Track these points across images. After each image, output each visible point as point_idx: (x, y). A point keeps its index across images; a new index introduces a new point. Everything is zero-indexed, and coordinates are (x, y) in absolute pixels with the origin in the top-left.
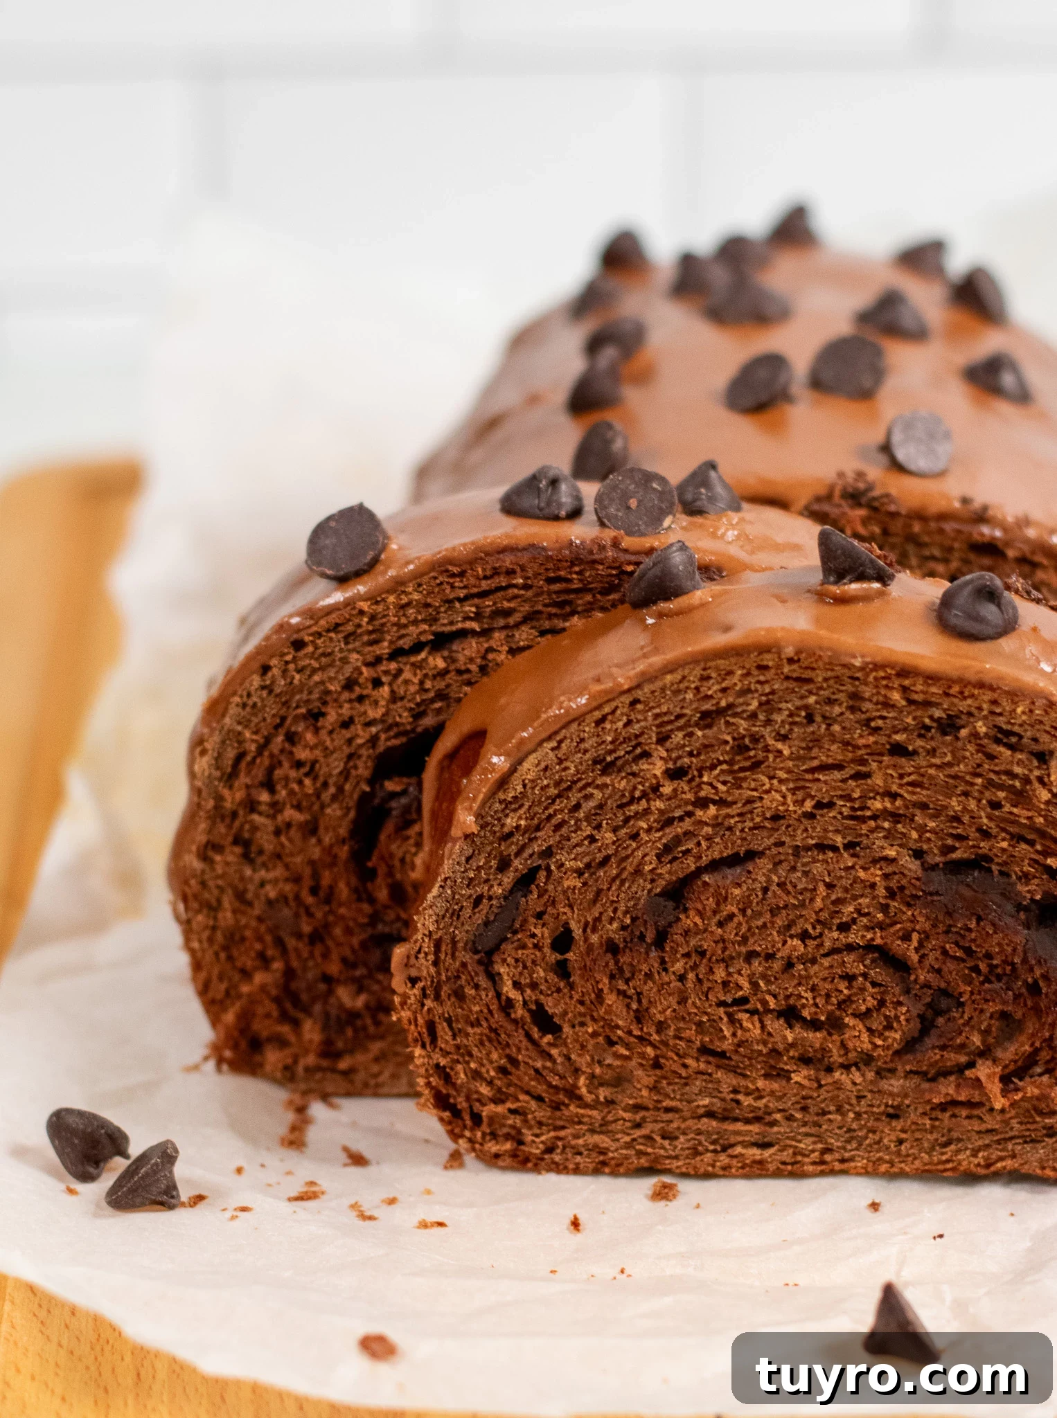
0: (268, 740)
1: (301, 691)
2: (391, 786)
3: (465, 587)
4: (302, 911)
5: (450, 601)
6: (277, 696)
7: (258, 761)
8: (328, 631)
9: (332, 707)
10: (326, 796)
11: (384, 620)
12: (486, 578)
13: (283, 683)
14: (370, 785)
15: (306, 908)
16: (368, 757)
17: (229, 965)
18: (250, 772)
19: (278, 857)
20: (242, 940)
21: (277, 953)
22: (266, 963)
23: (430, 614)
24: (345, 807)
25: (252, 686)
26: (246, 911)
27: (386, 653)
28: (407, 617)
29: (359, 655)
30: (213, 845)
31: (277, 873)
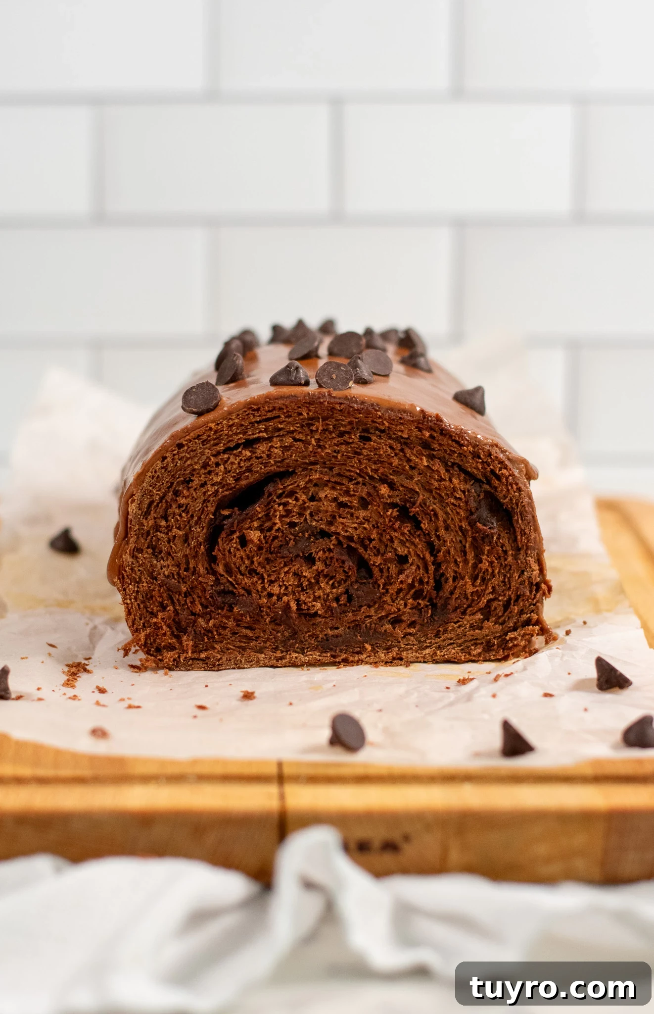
0: (165, 495)
1: (181, 470)
2: (226, 513)
3: (260, 416)
4: (181, 580)
5: (252, 423)
6: (169, 472)
7: (160, 505)
9: (196, 477)
10: (193, 522)
11: (222, 433)
12: (269, 411)
13: (172, 465)
14: (214, 514)
15: (183, 579)
16: (213, 501)
17: (145, 610)
18: (156, 511)
19: (169, 554)
20: (152, 597)
21: (169, 602)
22: (163, 608)
23: (243, 430)
24: (202, 527)
25: (157, 466)
26: (153, 582)
27: (222, 449)
28: (232, 431)
29: (209, 451)
30: (137, 549)
31: (169, 562)
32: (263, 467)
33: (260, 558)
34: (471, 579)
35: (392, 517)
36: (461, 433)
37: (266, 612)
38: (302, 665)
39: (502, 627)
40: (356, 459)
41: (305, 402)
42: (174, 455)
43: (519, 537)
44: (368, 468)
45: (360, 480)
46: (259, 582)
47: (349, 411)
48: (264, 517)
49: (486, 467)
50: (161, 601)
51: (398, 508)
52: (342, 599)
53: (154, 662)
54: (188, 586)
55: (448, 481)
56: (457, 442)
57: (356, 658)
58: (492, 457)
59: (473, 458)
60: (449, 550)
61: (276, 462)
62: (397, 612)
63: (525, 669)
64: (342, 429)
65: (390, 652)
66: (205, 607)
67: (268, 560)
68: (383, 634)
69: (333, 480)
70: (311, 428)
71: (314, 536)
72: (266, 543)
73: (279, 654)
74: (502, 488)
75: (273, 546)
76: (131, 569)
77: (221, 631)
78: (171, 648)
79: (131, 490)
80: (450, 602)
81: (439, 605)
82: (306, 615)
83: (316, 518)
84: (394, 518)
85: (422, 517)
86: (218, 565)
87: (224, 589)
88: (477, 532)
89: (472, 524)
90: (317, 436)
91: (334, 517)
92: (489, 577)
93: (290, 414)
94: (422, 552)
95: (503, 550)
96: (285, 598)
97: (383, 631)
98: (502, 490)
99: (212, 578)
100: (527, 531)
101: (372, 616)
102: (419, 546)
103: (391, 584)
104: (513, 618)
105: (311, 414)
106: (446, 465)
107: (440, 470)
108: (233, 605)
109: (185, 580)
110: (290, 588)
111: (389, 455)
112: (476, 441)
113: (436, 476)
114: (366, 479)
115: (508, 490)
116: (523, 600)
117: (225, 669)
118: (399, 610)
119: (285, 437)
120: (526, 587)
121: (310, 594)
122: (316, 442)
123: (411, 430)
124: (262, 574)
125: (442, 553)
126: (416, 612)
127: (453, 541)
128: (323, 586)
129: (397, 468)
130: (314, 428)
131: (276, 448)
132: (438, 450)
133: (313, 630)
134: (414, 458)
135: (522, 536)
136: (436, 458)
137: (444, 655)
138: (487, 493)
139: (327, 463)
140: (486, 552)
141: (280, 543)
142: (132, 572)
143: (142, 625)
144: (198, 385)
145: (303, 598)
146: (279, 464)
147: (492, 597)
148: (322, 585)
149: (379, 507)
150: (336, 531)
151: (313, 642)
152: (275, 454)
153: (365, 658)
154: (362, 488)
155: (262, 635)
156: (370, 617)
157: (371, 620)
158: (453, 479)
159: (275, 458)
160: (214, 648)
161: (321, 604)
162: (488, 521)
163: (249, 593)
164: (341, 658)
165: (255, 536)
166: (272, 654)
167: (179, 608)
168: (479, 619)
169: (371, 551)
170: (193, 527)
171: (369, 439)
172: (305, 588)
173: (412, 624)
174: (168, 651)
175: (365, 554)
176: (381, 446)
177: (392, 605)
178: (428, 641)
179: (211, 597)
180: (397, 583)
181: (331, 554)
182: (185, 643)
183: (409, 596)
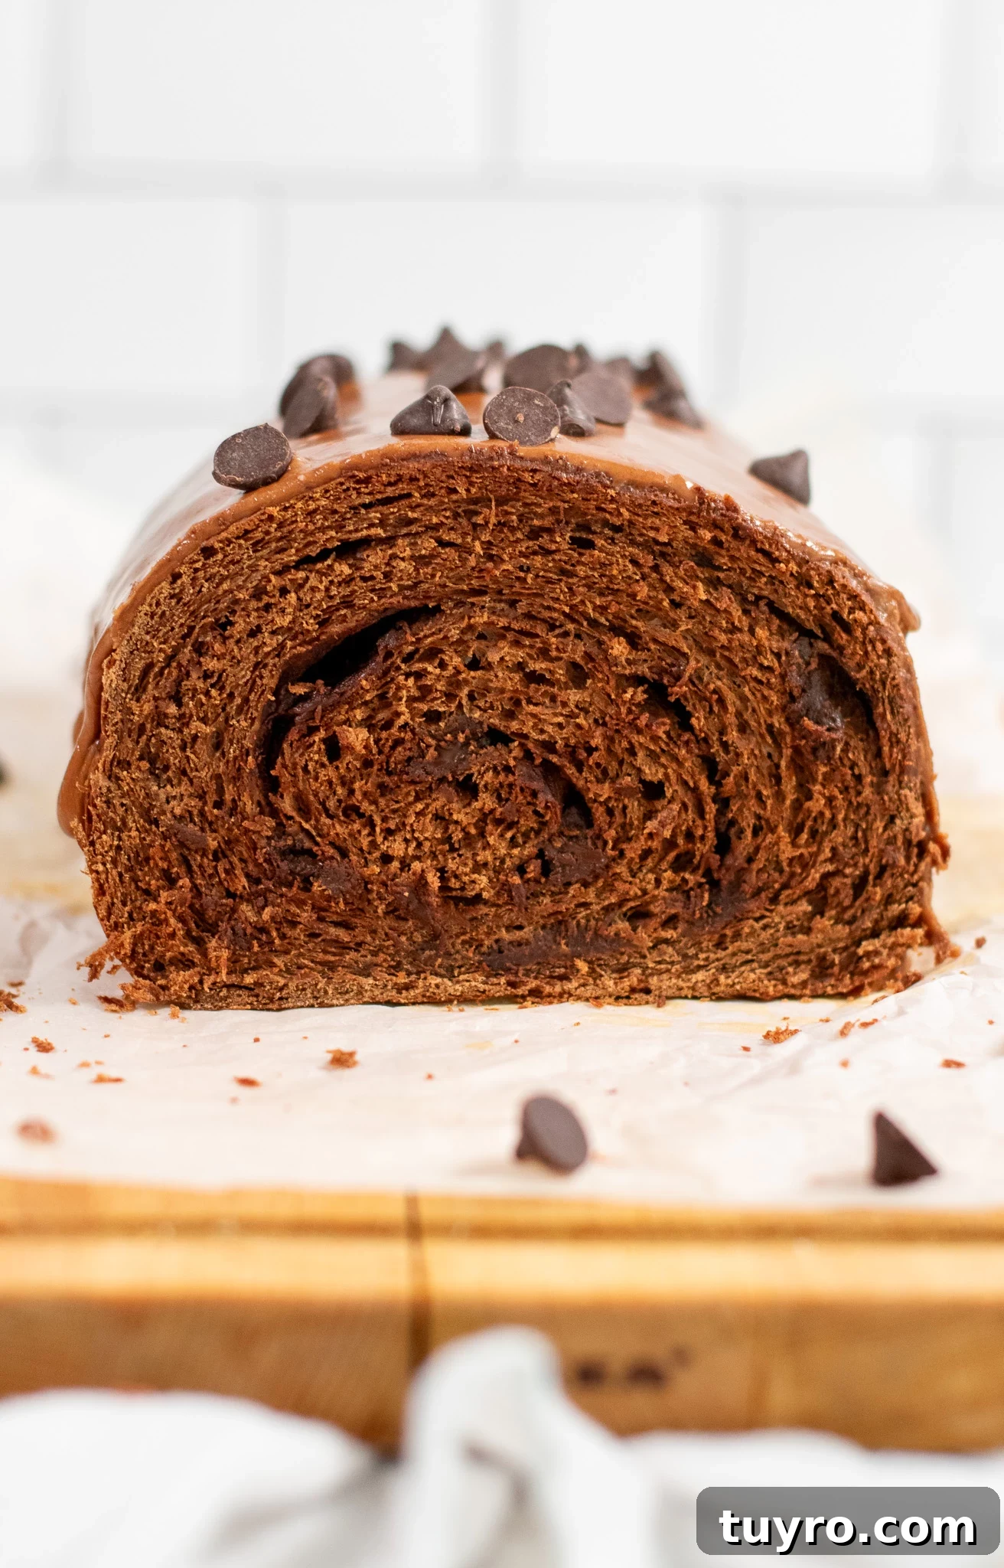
0: (176, 650)
1: (210, 601)
2: (299, 690)
3: (370, 494)
4: (206, 826)
5: (354, 508)
6: (185, 604)
7: (166, 672)
9: (240, 616)
10: (232, 709)
11: (293, 526)
12: (390, 484)
13: (191, 591)
14: (276, 693)
15: (211, 824)
16: (275, 665)
17: (133, 886)
18: (157, 684)
19: (184, 773)
20: (147, 859)
21: (182, 871)
22: (171, 881)
23: (336, 521)
24: (250, 718)
25: (161, 593)
26: (151, 829)
27: (294, 561)
28: (314, 524)
29: (267, 563)
30: (119, 762)
31: (183, 788)
32: (376, 598)
33: (366, 783)
34: (790, 832)
35: (633, 704)
36: (775, 537)
37: (378, 893)
38: (449, 1002)
39: (850, 929)
40: (563, 584)
41: (462, 467)
42: (196, 570)
43: (886, 749)
44: (588, 603)
45: (571, 627)
46: (365, 832)
47: (550, 486)
48: (376, 701)
49: (823, 605)
50: (166, 867)
51: (646, 686)
52: (532, 868)
53: (151, 990)
54: (220, 839)
55: (748, 633)
56: (767, 554)
57: (558, 989)
58: (835, 585)
59: (797, 587)
60: (746, 773)
61: (402, 588)
62: (640, 897)
63: (901, 1012)
64: (536, 522)
65: (626, 977)
66: (254, 881)
67: (383, 788)
68: (613, 941)
69: (516, 626)
70: (474, 520)
71: (477, 740)
72: (380, 752)
73: (402, 979)
74: (855, 649)
75: (393, 759)
76: (105, 802)
77: (286, 930)
78: (185, 963)
79: (108, 643)
80: (747, 877)
81: (725, 882)
82: (457, 900)
83: (481, 704)
84: (638, 705)
85: (694, 705)
86: (282, 796)
87: (294, 845)
88: (804, 737)
89: (793, 722)
90: (486, 537)
91: (517, 703)
92: (824, 828)
93: (432, 490)
94: (693, 777)
95: (853, 775)
96: (416, 866)
97: (612, 934)
98: (854, 653)
99: (271, 822)
100: (902, 736)
101: (591, 904)
102: (686, 764)
103: (629, 840)
104: (870, 911)
105: (473, 490)
106: (743, 600)
107: (731, 609)
108: (311, 878)
109: (214, 826)
110: (427, 844)
111: (629, 577)
112: (803, 552)
113: (724, 622)
114: (582, 625)
115: (866, 653)
116: (893, 875)
117: (293, 1008)
118: (645, 892)
119: (420, 537)
120: (899, 849)
121: (467, 858)
122: (483, 549)
123: (676, 527)
124: (371, 816)
125: (731, 778)
126: (680, 896)
127: (755, 756)
128: (492, 843)
129: (647, 603)
130: (480, 520)
131: (403, 559)
132: (729, 569)
133: (472, 931)
134: (681, 585)
135: (891, 747)
136: (724, 585)
137: (734, 984)
138: (823, 658)
139: (504, 592)
140: (820, 778)
141: (408, 753)
142: (109, 807)
143: (126, 915)
144: (247, 432)
145: (452, 865)
146: (407, 593)
147: (830, 868)
148: (491, 840)
149: (608, 683)
150: (520, 732)
151: (471, 955)
152: (401, 571)
153: (576, 989)
154: (574, 645)
155: (369, 939)
156: (585, 905)
157: (589, 912)
158: (757, 629)
159: (401, 579)
160: (272, 965)
161: (489, 878)
162: (826, 715)
163: (344, 853)
164: (528, 988)
165: (356, 737)
166: (388, 977)
167: (203, 883)
168: (805, 913)
169: (590, 773)
170: (233, 718)
171: (590, 545)
172: (457, 846)
173: (671, 921)
174: (178, 970)
175: (578, 779)
176: (614, 559)
177: (631, 883)
178: (702, 956)
179: (268, 861)
180: (642, 838)
181: (511, 778)
182: (212, 954)
183: (664, 865)
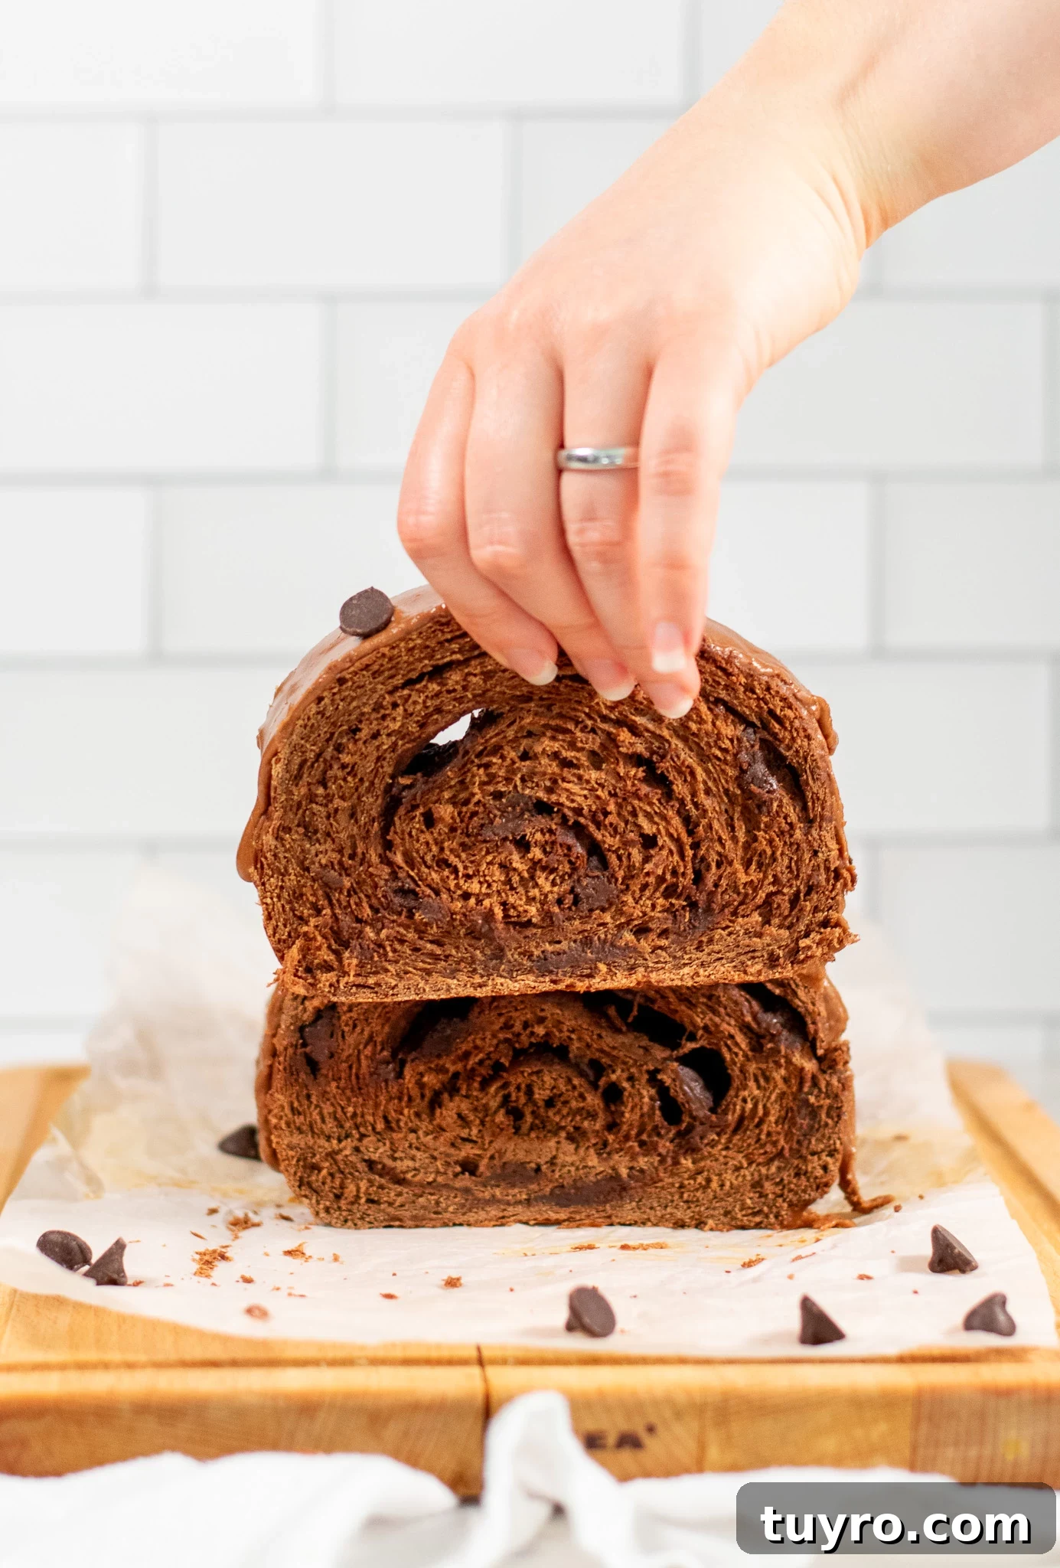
0: (322, 750)
1: (344, 715)
2: (405, 781)
3: (451, 631)
4: (343, 872)
5: (441, 643)
6: (327, 718)
7: (316, 765)
8: (362, 670)
9: (366, 724)
10: (362, 789)
11: (398, 660)
13: (331, 709)
14: (391, 780)
15: (346, 870)
16: (391, 758)
17: (291, 914)
18: (310, 774)
19: (328, 834)
20: (302, 895)
21: (325, 903)
22: (318, 912)
23: (428, 653)
24: (375, 795)
25: (310, 711)
26: (304, 875)
27: (400, 683)
28: (413, 657)
29: (382, 686)
30: (284, 828)
31: (327, 845)
32: (457, 705)
33: (452, 843)
34: (742, 864)
35: (636, 779)
36: (730, 659)
37: (460, 920)
38: (510, 995)
39: (790, 932)
43: (810, 804)
45: (589, 723)
46: (452, 877)
48: (458, 785)
49: (762, 705)
50: (314, 901)
51: (643, 764)
52: (566, 900)
53: (304, 987)
54: (352, 881)
55: (711, 725)
56: (724, 670)
57: (586, 983)
58: (771, 691)
59: (745, 692)
60: (711, 824)
61: (475, 696)
62: (641, 917)
65: (633, 974)
66: (376, 911)
67: (464, 846)
68: (624, 949)
69: (553, 723)
71: (529, 810)
72: (462, 821)
73: (477, 980)
74: (785, 735)
75: (470, 826)
76: (273, 855)
77: (398, 946)
78: (327, 967)
79: (275, 746)
80: (715, 899)
81: (699, 904)
82: (515, 924)
83: (530, 784)
84: (639, 779)
85: (674, 776)
86: (395, 853)
87: (403, 887)
88: (750, 798)
89: (743, 787)
91: (555, 782)
92: (767, 861)
94: (677, 830)
95: (786, 823)
97: (623, 944)
98: (783, 738)
99: (387, 870)
100: (821, 795)
101: (607, 924)
102: (671, 822)
103: (633, 877)
104: (803, 918)
106: (708, 701)
108: (414, 910)
109: (349, 872)
110: (495, 885)
112: (751, 671)
114: (597, 721)
115: (792, 738)
116: (817, 892)
118: (645, 914)
120: (821, 874)
121: (522, 895)
124: (456, 866)
125: (701, 827)
126: (670, 917)
127: (716, 811)
128: (540, 883)
131: (475, 675)
133: (525, 945)
135: (813, 803)
137: (710, 975)
139: (544, 699)
140: (762, 826)
141: (481, 821)
142: (275, 859)
143: (286, 934)
145: (511, 900)
146: (479, 699)
147: (772, 889)
148: (539, 880)
149: (618, 765)
150: (558, 802)
151: (525, 962)
152: (474, 684)
153: (598, 983)
154: (592, 737)
155: (454, 952)
157: (606, 929)
158: (718, 723)
159: (474, 690)
160: (387, 971)
161: (536, 908)
162: (765, 780)
163: (437, 893)
164: (565, 984)
165: (446, 812)
166: (468, 979)
167: (340, 912)
168: (757, 922)
169: (606, 830)
170: (363, 796)
172: (514, 886)
173: (664, 933)
174: (321, 975)
175: (597, 833)
177: (634, 908)
178: (686, 957)
179: (385, 896)
180: (641, 876)
181: (553, 838)
182: (346, 962)
183: (658, 894)
